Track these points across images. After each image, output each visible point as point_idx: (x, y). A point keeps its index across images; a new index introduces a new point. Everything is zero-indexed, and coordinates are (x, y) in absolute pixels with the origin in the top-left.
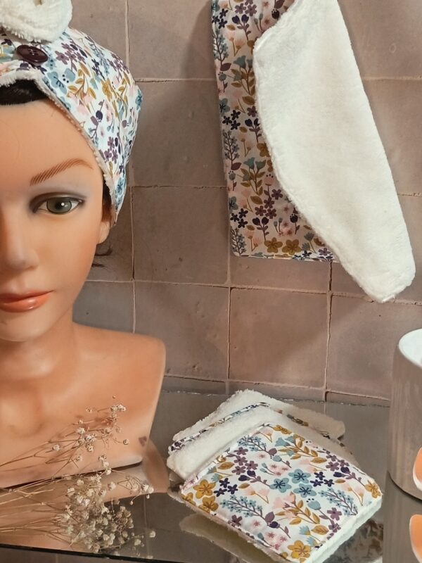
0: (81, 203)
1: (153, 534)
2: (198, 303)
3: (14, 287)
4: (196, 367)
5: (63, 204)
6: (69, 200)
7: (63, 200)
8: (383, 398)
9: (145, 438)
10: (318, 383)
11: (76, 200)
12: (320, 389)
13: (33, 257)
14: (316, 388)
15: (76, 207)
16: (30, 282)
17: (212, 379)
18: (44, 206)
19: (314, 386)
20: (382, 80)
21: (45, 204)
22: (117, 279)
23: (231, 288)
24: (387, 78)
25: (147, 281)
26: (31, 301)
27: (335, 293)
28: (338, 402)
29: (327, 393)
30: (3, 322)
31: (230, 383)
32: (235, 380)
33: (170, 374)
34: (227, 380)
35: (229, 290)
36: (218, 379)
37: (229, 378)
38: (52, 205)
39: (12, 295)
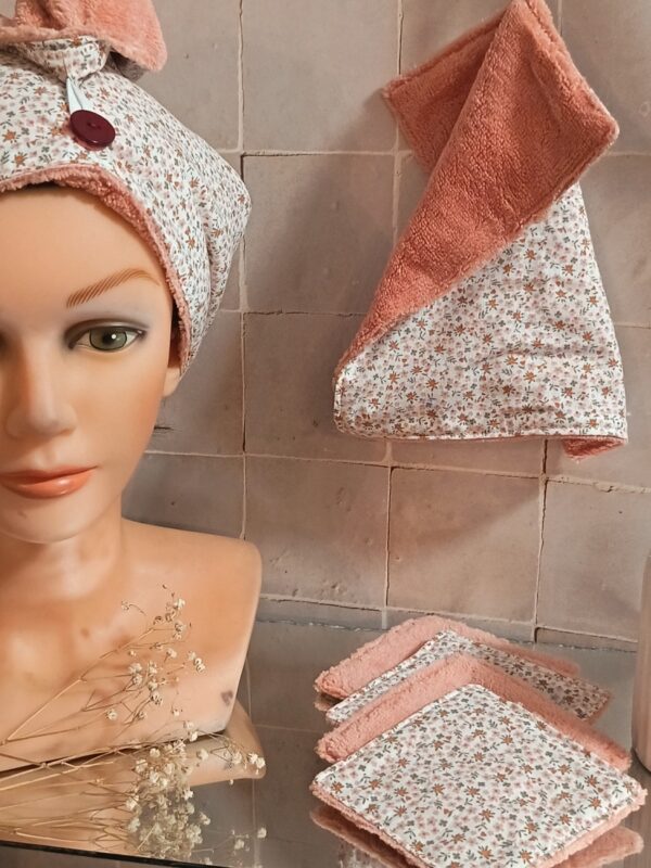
0: (141, 335)
1: (263, 833)
2: (342, 489)
3: (38, 460)
4: (337, 588)
5: (114, 337)
6: (123, 331)
7: (114, 330)
8: (625, 639)
9: (230, 695)
10: (524, 614)
11: (133, 330)
12: (526, 623)
13: (69, 415)
14: (521, 623)
15: (133, 341)
16: (63, 453)
17: (361, 606)
18: (86, 339)
19: (518, 620)
20: (628, 157)
21: (87, 335)
22: (219, 452)
23: (392, 468)
24: (636, 153)
25: (266, 455)
26: (63, 482)
27: (552, 477)
28: (554, 643)
29: (537, 629)
30: (21, 514)
31: (389, 612)
32: (397, 609)
33: (296, 598)
34: (384, 609)
35: (388, 471)
36: (371, 606)
37: (387, 604)
38: (97, 338)
39: (36, 472)
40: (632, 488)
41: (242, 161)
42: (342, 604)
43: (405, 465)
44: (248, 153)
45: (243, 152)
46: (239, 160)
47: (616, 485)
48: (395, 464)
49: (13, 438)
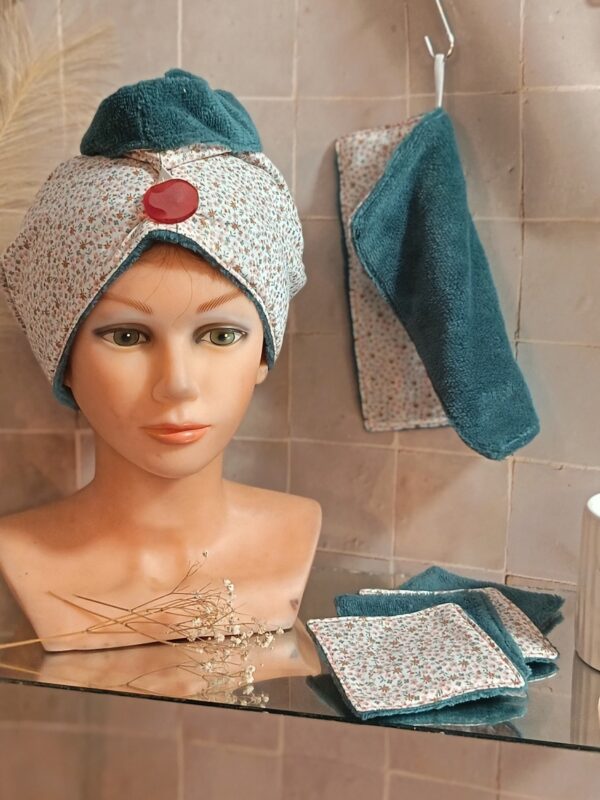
0: (245, 335)
3: (173, 417)
5: (226, 335)
6: (232, 332)
7: (227, 331)
9: (297, 602)
11: (240, 332)
12: (498, 572)
14: (495, 571)
15: (239, 339)
16: (190, 412)
18: (207, 337)
19: (492, 569)
21: (208, 335)
26: (188, 434)
27: (519, 458)
29: (507, 577)
30: (158, 455)
31: (396, 562)
32: (401, 559)
33: (326, 549)
34: (392, 558)
35: (396, 453)
36: (381, 557)
37: (395, 554)
38: (215, 336)
39: (170, 425)
40: (578, 467)
42: (360, 555)
43: (407, 448)
47: (565, 465)
48: (401, 447)
49: (157, 402)
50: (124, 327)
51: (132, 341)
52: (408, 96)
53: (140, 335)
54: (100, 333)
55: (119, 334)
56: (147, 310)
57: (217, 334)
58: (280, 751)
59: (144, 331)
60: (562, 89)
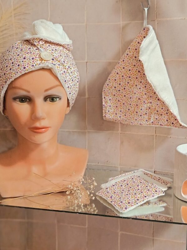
0: (60, 99)
3: (38, 125)
4: (108, 162)
5: (54, 99)
6: (56, 98)
7: (54, 97)
11: (59, 98)
13: (44, 115)
15: (58, 100)
16: (43, 123)
18: (48, 100)
19: (150, 169)
21: (49, 99)
22: (81, 130)
23: (121, 133)
25: (92, 131)
26: (43, 130)
27: (157, 135)
28: (159, 174)
29: (155, 171)
32: (122, 167)
33: (99, 164)
34: (119, 167)
35: (120, 134)
36: (116, 166)
37: (120, 166)
39: (37, 127)
40: (175, 137)
41: (86, 64)
42: (109, 166)
43: (123, 132)
44: (88, 61)
45: (87, 61)
46: (86, 63)
47: (172, 136)
48: (121, 132)
49: (33, 120)
50: (22, 97)
51: (24, 102)
52: (121, 23)
53: (27, 99)
54: (15, 99)
55: (21, 99)
56: (29, 92)
57: (52, 98)
58: (87, 226)
59: (29, 98)
60: (168, 19)
